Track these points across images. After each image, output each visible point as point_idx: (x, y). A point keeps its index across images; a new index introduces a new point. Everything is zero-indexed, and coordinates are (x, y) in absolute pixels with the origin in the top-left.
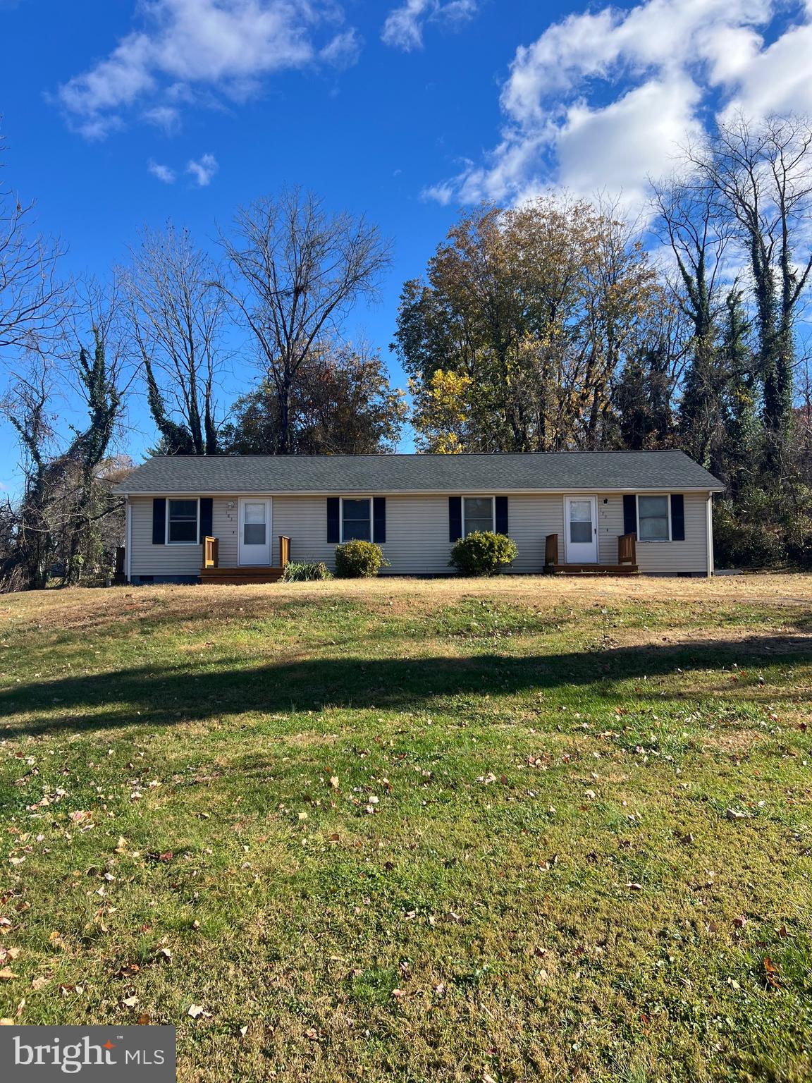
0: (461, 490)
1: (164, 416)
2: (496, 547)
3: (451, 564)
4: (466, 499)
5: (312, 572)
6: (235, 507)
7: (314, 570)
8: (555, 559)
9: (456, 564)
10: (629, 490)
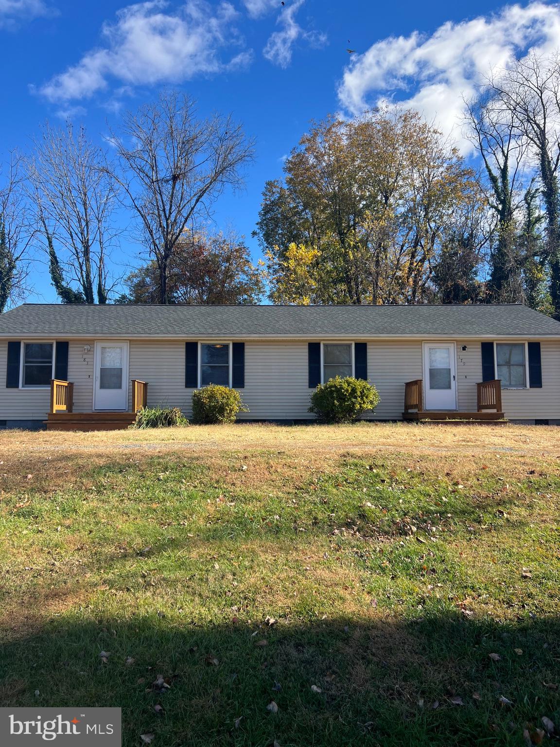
0: (321, 335)
1: (64, 283)
2: (359, 394)
3: (311, 410)
4: (325, 345)
5: (166, 418)
6: (90, 351)
7: (167, 415)
8: (419, 406)
9: (315, 410)
10: (488, 337)
